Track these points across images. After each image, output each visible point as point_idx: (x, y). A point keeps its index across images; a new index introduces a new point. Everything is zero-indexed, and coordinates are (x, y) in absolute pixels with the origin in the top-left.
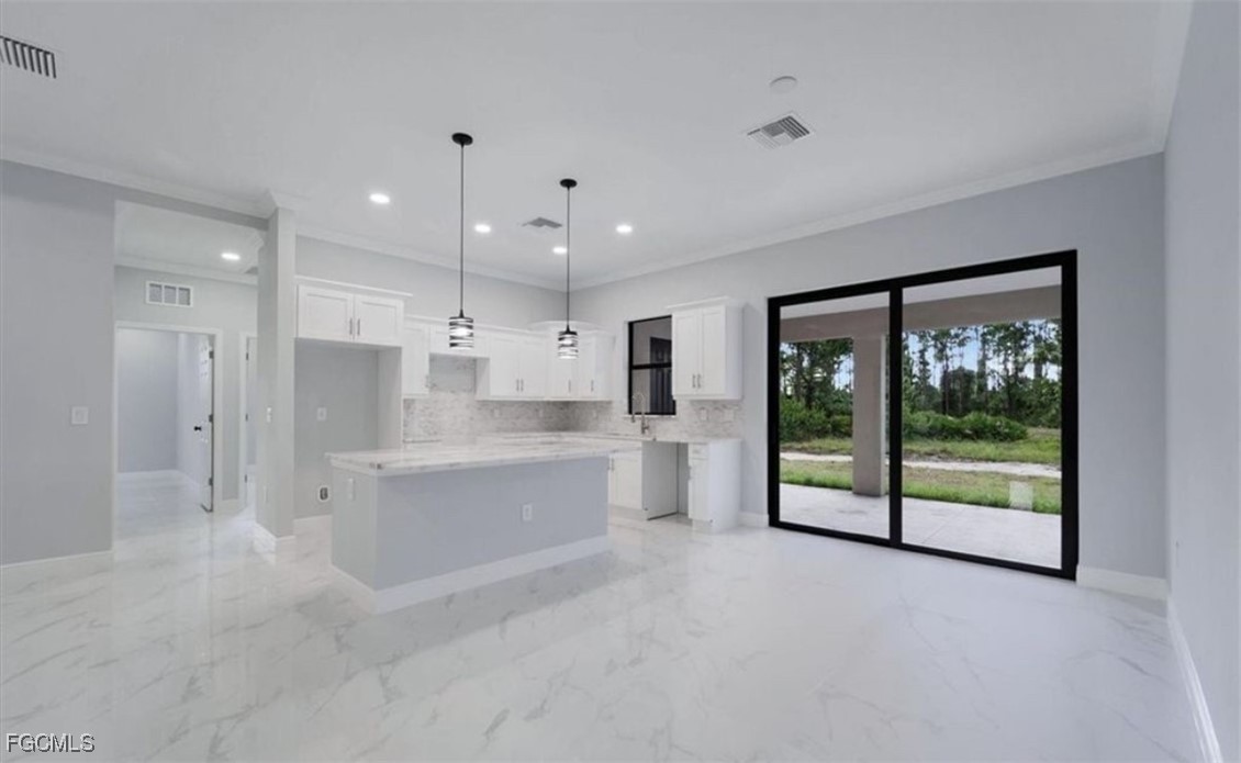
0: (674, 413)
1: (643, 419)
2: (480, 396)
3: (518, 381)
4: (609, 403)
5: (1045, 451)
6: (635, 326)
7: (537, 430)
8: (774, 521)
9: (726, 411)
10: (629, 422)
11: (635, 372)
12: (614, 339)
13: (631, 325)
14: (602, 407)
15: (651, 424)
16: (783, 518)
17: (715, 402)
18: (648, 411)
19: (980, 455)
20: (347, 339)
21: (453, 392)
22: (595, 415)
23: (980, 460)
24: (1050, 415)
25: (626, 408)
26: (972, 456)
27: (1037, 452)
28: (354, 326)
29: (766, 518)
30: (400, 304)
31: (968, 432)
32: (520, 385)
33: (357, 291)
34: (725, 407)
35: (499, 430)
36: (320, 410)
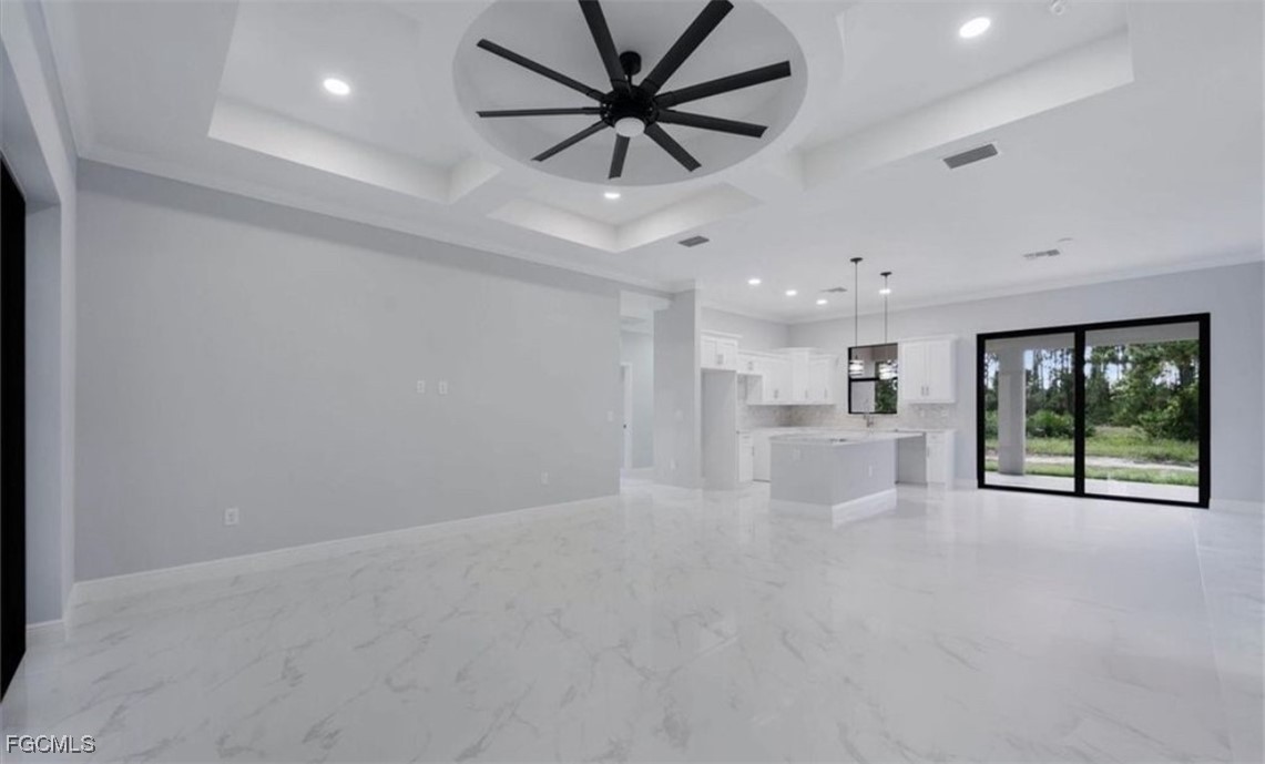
0: (895, 412)
4: (832, 406)
5: (1117, 446)
6: (853, 351)
9: (942, 411)
10: (850, 419)
11: (853, 384)
12: (837, 361)
13: (850, 350)
14: (827, 408)
15: (875, 421)
17: (933, 405)
18: (873, 410)
19: (1055, 451)
20: (717, 367)
23: (1057, 455)
24: (1121, 414)
25: (847, 410)
26: (1049, 450)
27: (1112, 448)
28: (720, 360)
30: (736, 343)
31: (1038, 430)
33: (720, 336)
34: (942, 408)
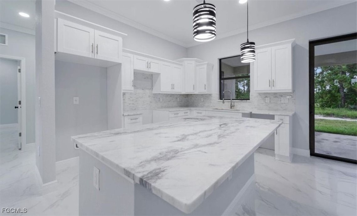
0: (249, 99)
1: (231, 102)
2: (155, 91)
3: (172, 85)
4: (210, 95)
6: (223, 60)
7: (176, 107)
8: (313, 154)
9: (282, 98)
10: (221, 103)
11: (223, 81)
13: (220, 60)
14: (206, 97)
15: (236, 104)
16: (316, 151)
17: (275, 94)
20: (90, 56)
21: (143, 89)
22: (202, 100)
25: (218, 97)
28: (94, 48)
29: (308, 152)
30: (121, 39)
32: (173, 87)
34: (282, 96)
35: (162, 107)
36: (75, 98)
